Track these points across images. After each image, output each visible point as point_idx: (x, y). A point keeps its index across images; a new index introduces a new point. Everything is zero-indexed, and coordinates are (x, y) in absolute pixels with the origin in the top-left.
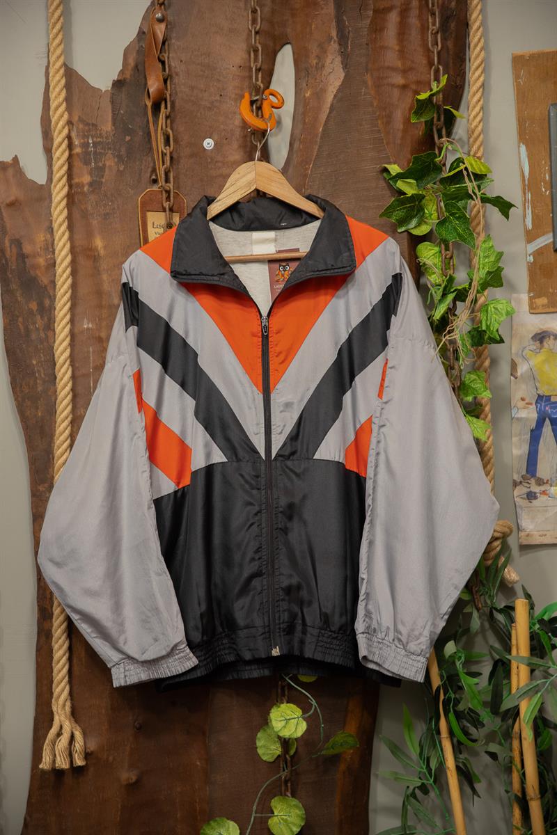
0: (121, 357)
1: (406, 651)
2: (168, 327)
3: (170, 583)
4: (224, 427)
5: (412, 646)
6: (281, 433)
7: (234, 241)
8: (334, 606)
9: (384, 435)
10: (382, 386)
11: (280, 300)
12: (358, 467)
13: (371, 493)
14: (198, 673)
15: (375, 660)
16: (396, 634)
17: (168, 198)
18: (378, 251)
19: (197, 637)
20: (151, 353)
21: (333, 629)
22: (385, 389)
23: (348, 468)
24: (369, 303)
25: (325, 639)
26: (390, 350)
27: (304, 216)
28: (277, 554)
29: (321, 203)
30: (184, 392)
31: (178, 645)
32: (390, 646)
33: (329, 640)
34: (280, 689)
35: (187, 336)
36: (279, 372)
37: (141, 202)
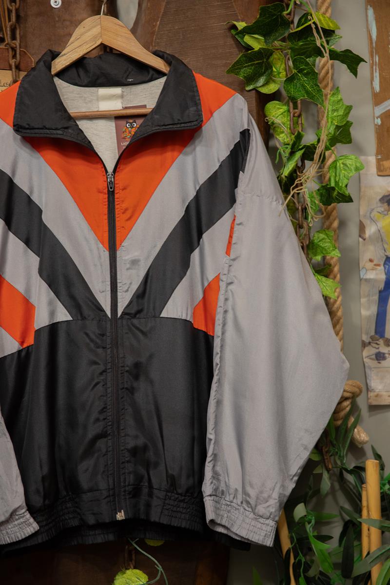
1: (254, 514)
2: (11, 182)
3: (10, 446)
4: (69, 285)
5: (261, 509)
6: (127, 291)
7: (80, 97)
8: (181, 468)
9: (232, 292)
10: (230, 243)
11: (127, 155)
12: (206, 325)
13: (219, 352)
14: (40, 539)
15: (223, 523)
16: (244, 496)
17: (14, 56)
18: (225, 107)
19: (38, 501)
21: (180, 491)
22: (233, 246)
23: (196, 327)
24: (216, 160)
25: (172, 502)
26: (237, 207)
27: (151, 72)
28: (122, 415)
29: (167, 58)
30: (29, 250)
31: (18, 510)
32: (238, 509)
33: (176, 503)
34: (126, 555)
35: (31, 192)
36: (125, 229)
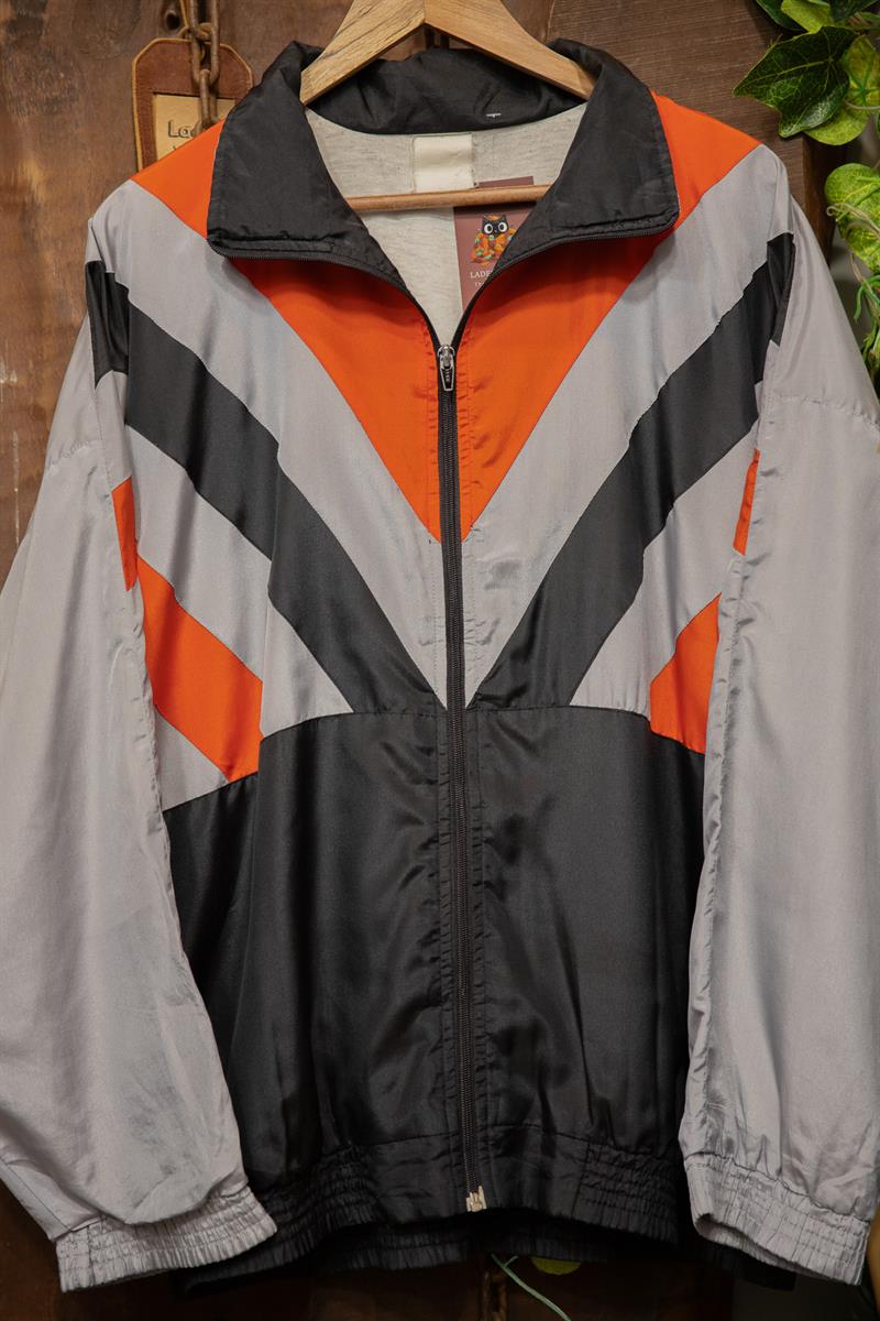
0: (84, 450)
1: (812, 1200)
2: (201, 372)
3: (205, 1024)
4: (344, 627)
5: (830, 1190)
6: (487, 640)
7: (368, 159)
8: (625, 1084)
9: (752, 647)
10: (744, 520)
11: (486, 304)
12: (683, 728)
13: (718, 792)
14: (278, 1257)
15: (732, 1221)
16: (785, 1155)
17: (205, 62)
18: (732, 180)
19: (274, 1162)
20: (159, 440)
21: (622, 1141)
22: (752, 529)
23: (656, 729)
24: (710, 314)
25: (603, 1169)
26: (765, 433)
27: (546, 94)
28: (479, 949)
29: (587, 57)
30: (244, 539)
31: (225, 1184)
32: (770, 1188)
33: (614, 1170)
34: (485, 1295)
35: (250, 397)
36: (481, 487)
37: (138, 70)
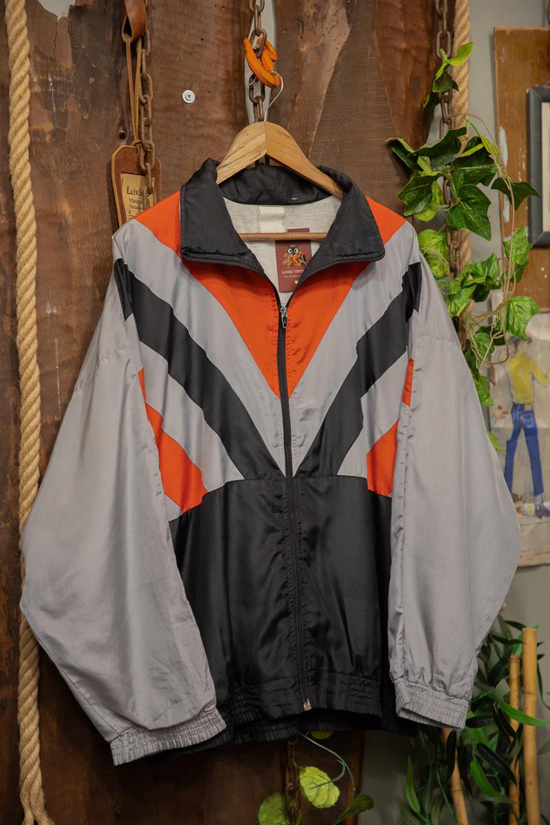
1: (447, 694)
2: (172, 316)
4: (241, 439)
5: (454, 689)
6: (301, 445)
7: (239, 215)
8: (367, 649)
9: (413, 447)
16: (434, 675)
17: (146, 159)
20: (156, 349)
21: (366, 674)
25: (358, 687)
27: (316, 191)
28: (303, 589)
29: (341, 178)
31: (207, 707)
32: (425, 690)
33: (362, 687)
36: (296, 373)
37: (116, 160)
